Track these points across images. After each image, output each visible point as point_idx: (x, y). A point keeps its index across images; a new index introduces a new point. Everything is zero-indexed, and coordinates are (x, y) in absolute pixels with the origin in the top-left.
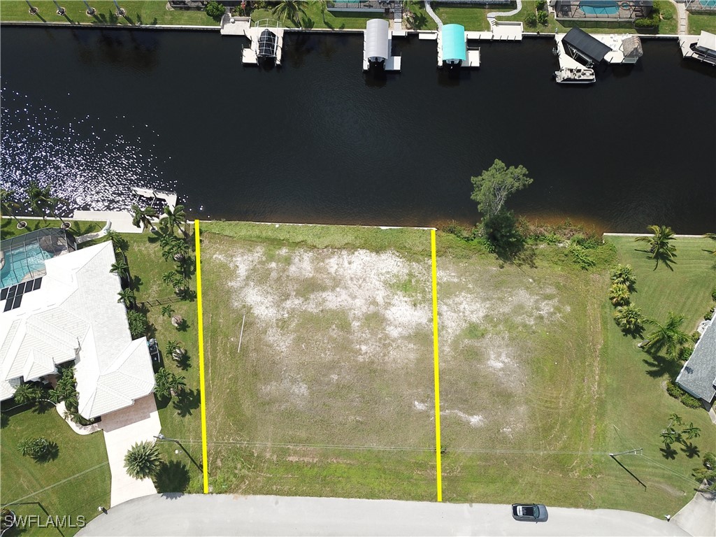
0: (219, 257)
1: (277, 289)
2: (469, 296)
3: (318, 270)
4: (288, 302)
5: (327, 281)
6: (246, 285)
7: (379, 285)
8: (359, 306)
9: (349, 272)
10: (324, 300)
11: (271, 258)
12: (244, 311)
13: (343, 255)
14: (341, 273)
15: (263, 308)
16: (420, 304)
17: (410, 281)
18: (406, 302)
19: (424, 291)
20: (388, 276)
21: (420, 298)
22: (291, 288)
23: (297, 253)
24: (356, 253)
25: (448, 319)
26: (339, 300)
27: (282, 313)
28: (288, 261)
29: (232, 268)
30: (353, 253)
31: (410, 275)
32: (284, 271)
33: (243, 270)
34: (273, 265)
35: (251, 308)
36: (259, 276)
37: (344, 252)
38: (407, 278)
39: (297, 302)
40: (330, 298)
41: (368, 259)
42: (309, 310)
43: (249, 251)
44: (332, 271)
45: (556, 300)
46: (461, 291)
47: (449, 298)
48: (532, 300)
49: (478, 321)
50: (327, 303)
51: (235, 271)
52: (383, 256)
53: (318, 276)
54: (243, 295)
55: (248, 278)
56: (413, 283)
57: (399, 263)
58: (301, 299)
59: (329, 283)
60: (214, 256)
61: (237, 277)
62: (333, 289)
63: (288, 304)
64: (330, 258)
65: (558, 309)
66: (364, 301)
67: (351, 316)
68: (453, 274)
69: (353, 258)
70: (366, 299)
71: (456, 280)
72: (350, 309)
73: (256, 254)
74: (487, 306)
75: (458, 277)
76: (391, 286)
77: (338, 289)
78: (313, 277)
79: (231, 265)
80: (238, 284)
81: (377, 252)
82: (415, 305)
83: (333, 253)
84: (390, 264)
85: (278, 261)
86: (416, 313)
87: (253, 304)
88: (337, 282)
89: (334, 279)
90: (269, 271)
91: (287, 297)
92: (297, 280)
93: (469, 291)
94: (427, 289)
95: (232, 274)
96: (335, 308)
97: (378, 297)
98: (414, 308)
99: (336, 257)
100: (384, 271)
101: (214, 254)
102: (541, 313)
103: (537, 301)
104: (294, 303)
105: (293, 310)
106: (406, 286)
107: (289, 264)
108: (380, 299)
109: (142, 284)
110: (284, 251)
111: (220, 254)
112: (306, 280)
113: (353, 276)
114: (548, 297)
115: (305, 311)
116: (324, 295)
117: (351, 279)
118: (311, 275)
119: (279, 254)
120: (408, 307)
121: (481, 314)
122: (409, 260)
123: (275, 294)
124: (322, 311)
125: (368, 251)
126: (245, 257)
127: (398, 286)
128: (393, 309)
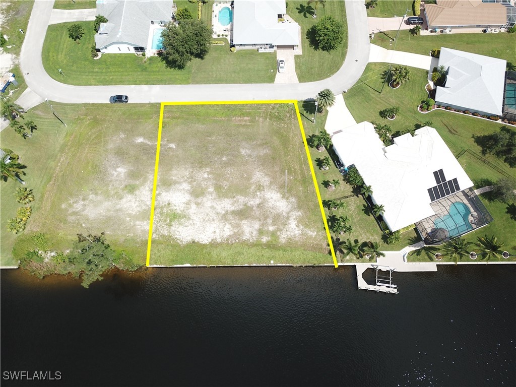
0: (312, 233)
1: (267, 211)
2: (130, 212)
3: (238, 226)
4: (257, 202)
5: (231, 218)
6: (289, 213)
7: (193, 217)
8: (208, 201)
9: (215, 225)
10: (233, 204)
11: (273, 234)
12: (287, 195)
13: (220, 238)
14: (221, 224)
15: (274, 198)
16: (165, 205)
17: (171, 221)
18: (175, 206)
19: (161, 214)
20: (186, 224)
21: (165, 209)
22: (257, 212)
23: (254, 238)
24: (210, 241)
25: (147, 196)
26: (222, 205)
27: (261, 195)
28: (261, 232)
29: (300, 225)
30: (212, 240)
31: (170, 225)
32: (263, 225)
33: (293, 223)
34: (271, 228)
35: (282, 197)
36: (280, 220)
37: (219, 240)
38: (173, 223)
39: (252, 203)
40: (229, 206)
41: (201, 236)
42: (243, 198)
43: (290, 239)
44: (228, 226)
45: (70, 212)
46: (135, 215)
47: (145, 210)
48: (87, 211)
49: (127, 195)
50: (231, 203)
51: (298, 223)
52: (189, 239)
53: (237, 221)
54: (290, 206)
55: (288, 218)
56: (168, 219)
57: (178, 234)
58: (249, 205)
59: (230, 217)
60: (315, 233)
61: (296, 219)
62: (227, 213)
63: (258, 201)
64: (230, 236)
65: (70, 205)
66: (205, 205)
67: (214, 195)
68: (139, 227)
69: (212, 236)
70: (203, 206)
71: (137, 223)
72: (215, 199)
73: (285, 236)
74: (119, 206)
75: (135, 225)
76: (185, 216)
77: (223, 212)
78: (242, 220)
79: (301, 227)
80: (294, 213)
81: (194, 242)
82: (169, 204)
83: (228, 240)
84: (184, 234)
85: (268, 232)
86: (169, 199)
87: (281, 200)
88: (224, 217)
89: (226, 220)
90: (274, 224)
91: (259, 206)
92: (254, 218)
93: (129, 215)
94: (159, 215)
95: (300, 221)
96: (225, 199)
97: (195, 208)
98: (170, 202)
99: (225, 237)
100: (190, 227)
101: (316, 235)
102: (83, 203)
103: (84, 210)
104: (254, 202)
105: (254, 197)
106: (174, 217)
107: (260, 230)
108: (194, 206)
109: (363, 210)
110: (265, 239)
111: (311, 236)
112: (247, 218)
113: (213, 222)
114: (75, 213)
115: (245, 197)
116: (233, 208)
117: (214, 220)
118: (243, 222)
119: (268, 237)
120: (174, 202)
121: (124, 200)
122: (170, 237)
123: (267, 207)
124: (234, 197)
125: (201, 242)
126: (292, 234)
127: (180, 216)
128: (184, 200)
